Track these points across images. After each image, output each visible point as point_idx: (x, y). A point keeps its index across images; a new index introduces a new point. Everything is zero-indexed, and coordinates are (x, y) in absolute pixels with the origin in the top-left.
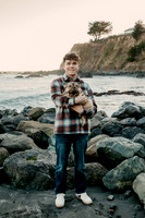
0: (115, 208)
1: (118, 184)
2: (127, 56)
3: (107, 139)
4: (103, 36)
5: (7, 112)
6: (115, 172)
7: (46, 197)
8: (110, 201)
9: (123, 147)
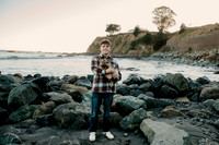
0: (129, 141)
1: (130, 126)
2: (129, 46)
3: (122, 97)
4: (115, 33)
5: (53, 78)
6: (128, 118)
7: (83, 135)
8: (125, 137)
9: (132, 103)
